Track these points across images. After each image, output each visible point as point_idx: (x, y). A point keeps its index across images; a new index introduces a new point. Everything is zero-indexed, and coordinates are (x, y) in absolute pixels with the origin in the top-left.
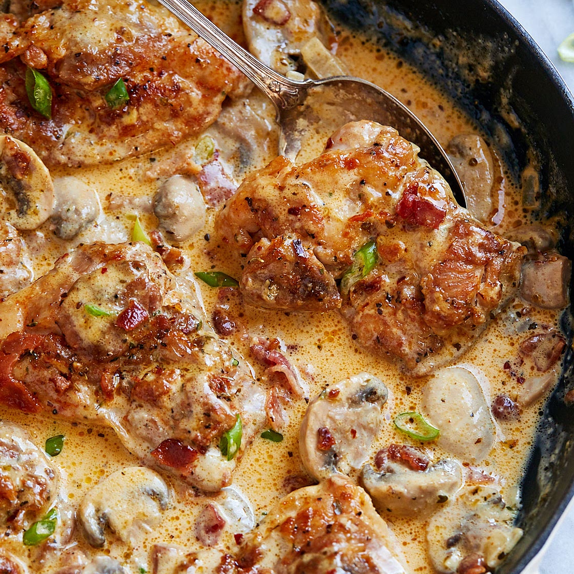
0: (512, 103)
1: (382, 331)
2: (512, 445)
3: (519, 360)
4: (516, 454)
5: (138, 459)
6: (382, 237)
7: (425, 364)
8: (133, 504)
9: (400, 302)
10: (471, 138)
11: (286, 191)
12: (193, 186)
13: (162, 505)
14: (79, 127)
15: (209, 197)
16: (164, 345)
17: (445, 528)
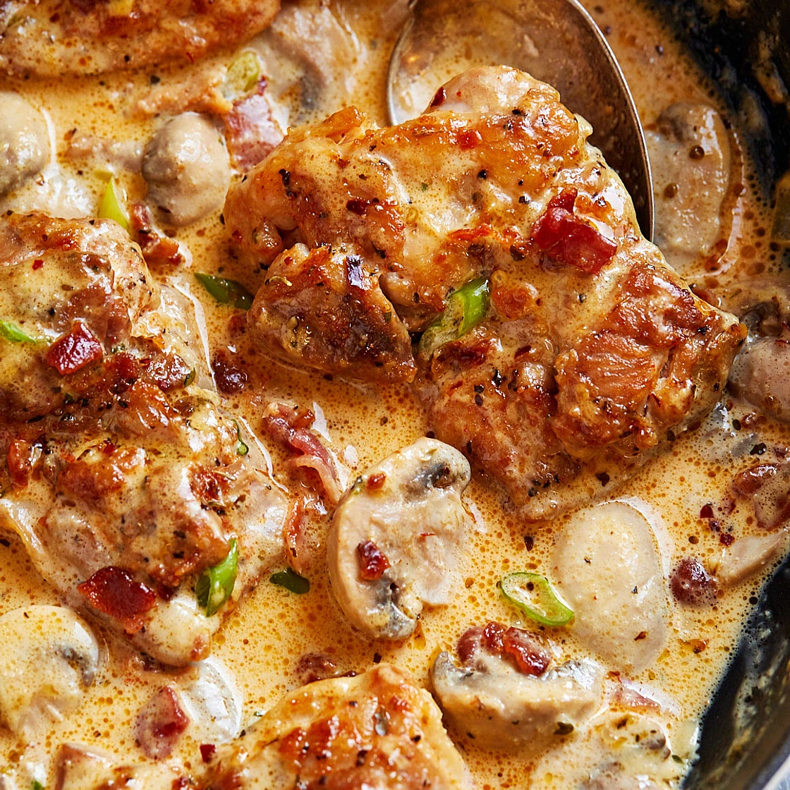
0: (775, 58)
1: (479, 434)
2: (698, 648)
3: (728, 503)
4: (703, 664)
5: (56, 591)
6: (501, 273)
7: (543, 501)
8: (36, 670)
9: (515, 390)
10: (697, 110)
11: (349, 169)
12: (214, 135)
13: (85, 677)
14: (35, 9)
15: (240, 158)
16: (124, 405)
17: (562, 778)
